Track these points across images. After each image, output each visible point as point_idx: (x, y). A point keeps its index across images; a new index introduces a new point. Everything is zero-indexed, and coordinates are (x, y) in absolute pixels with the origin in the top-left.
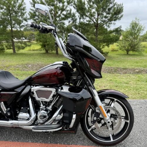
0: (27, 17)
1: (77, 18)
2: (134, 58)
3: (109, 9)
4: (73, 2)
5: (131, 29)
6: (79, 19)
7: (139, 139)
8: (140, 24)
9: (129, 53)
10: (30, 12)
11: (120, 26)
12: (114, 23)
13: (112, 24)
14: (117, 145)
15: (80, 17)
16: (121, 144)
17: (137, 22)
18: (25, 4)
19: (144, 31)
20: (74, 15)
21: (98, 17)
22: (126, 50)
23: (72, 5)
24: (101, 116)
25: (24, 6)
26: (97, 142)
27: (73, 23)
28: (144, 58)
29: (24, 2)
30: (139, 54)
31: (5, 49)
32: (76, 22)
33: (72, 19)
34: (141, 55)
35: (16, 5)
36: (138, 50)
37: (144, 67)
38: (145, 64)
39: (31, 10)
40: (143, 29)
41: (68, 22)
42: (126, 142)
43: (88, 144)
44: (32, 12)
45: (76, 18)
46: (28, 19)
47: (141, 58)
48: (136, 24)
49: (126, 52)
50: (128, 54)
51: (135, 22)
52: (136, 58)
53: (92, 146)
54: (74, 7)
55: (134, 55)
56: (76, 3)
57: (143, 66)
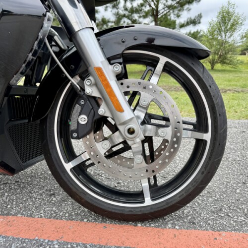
2: (224, 75)
5: (220, 23)
7: (242, 203)
8: (236, 13)
9: (215, 68)
11: (199, 13)
12: (188, 8)
14: (167, 218)
16: (180, 217)
17: (231, 10)
19: (242, 26)
22: (210, 63)
24: (103, 111)
26: (96, 207)
28: (243, 75)
30: (233, 69)
32: (119, 8)
34: (236, 71)
36: (231, 61)
37: (243, 87)
38: (244, 83)
40: (241, 23)
42: (198, 209)
43: (70, 215)
47: (237, 75)
48: (228, 13)
49: (210, 65)
50: (212, 68)
51: (227, 9)
52: (227, 75)
53: (82, 220)
55: (224, 71)
57: (240, 86)
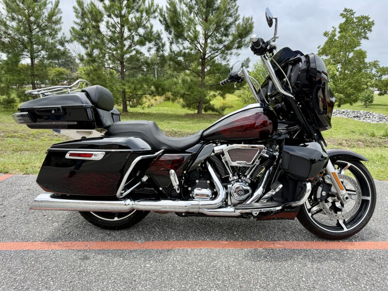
0: (65, 38)
1: (165, 43)
3: (227, 28)
4: (158, 10)
6: (169, 44)
10: (73, 28)
12: (236, 53)
13: (233, 55)
15: (171, 40)
18: (60, 12)
20: (159, 37)
21: (206, 41)
23: (155, 17)
25: (59, 16)
27: (158, 50)
29: (59, 7)
31: (16, 100)
32: (164, 50)
33: (156, 44)
35: (44, 13)
39: (76, 23)
41: (147, 49)
44: (77, 28)
45: (163, 42)
46: (67, 41)
54: (160, 21)
56: (163, 13)
